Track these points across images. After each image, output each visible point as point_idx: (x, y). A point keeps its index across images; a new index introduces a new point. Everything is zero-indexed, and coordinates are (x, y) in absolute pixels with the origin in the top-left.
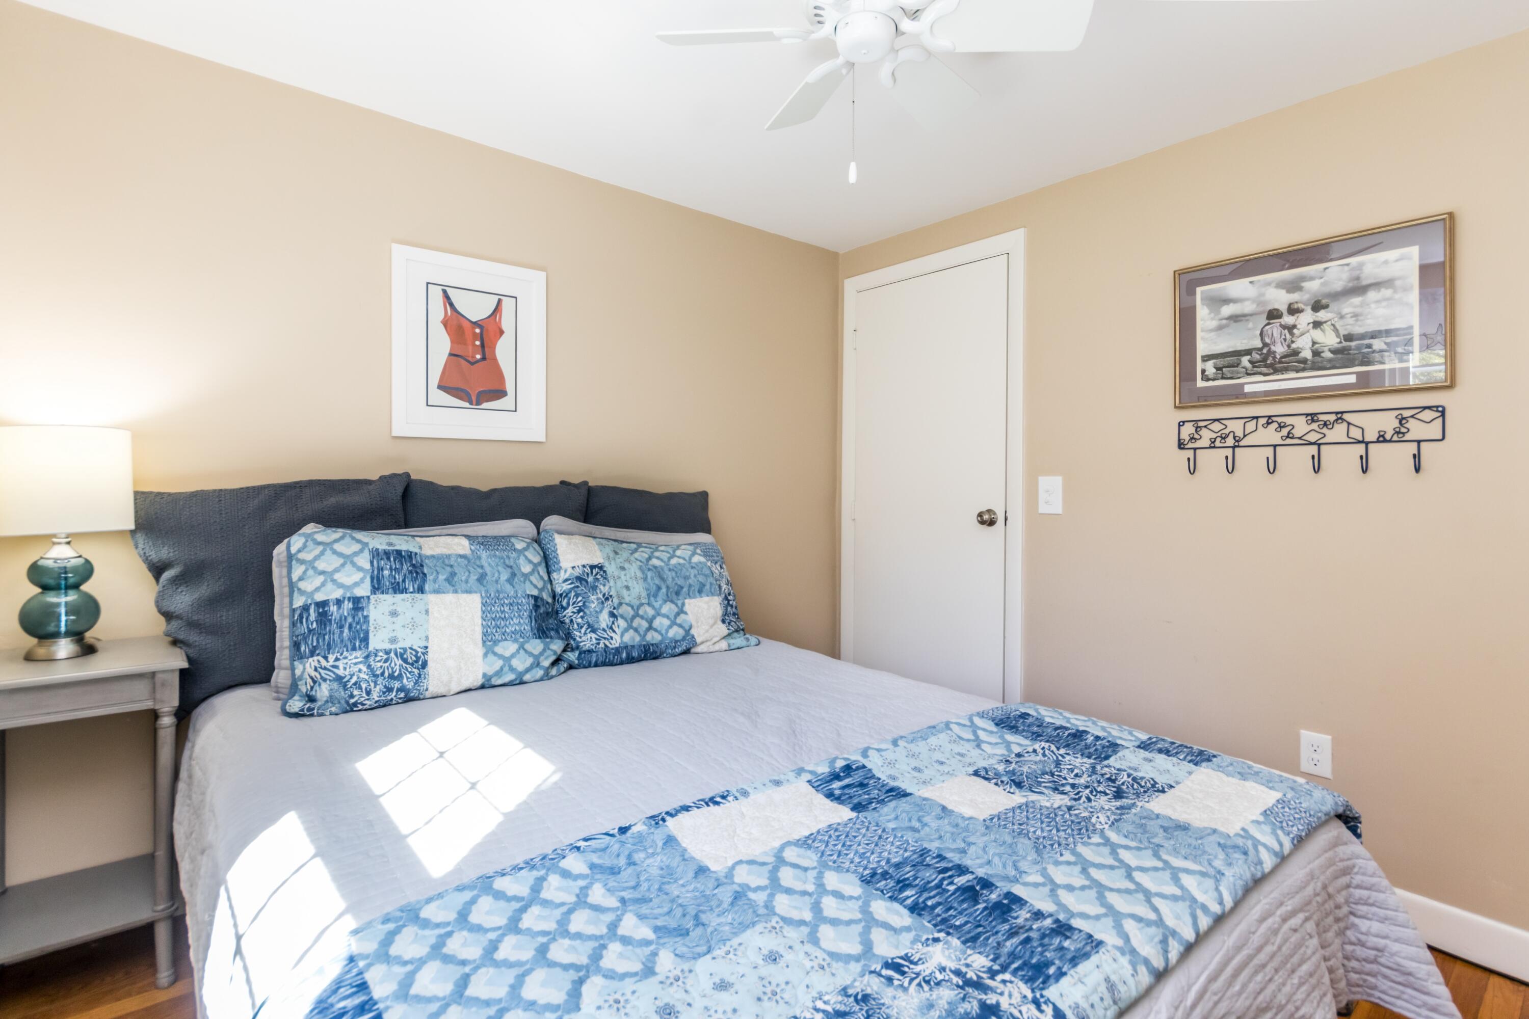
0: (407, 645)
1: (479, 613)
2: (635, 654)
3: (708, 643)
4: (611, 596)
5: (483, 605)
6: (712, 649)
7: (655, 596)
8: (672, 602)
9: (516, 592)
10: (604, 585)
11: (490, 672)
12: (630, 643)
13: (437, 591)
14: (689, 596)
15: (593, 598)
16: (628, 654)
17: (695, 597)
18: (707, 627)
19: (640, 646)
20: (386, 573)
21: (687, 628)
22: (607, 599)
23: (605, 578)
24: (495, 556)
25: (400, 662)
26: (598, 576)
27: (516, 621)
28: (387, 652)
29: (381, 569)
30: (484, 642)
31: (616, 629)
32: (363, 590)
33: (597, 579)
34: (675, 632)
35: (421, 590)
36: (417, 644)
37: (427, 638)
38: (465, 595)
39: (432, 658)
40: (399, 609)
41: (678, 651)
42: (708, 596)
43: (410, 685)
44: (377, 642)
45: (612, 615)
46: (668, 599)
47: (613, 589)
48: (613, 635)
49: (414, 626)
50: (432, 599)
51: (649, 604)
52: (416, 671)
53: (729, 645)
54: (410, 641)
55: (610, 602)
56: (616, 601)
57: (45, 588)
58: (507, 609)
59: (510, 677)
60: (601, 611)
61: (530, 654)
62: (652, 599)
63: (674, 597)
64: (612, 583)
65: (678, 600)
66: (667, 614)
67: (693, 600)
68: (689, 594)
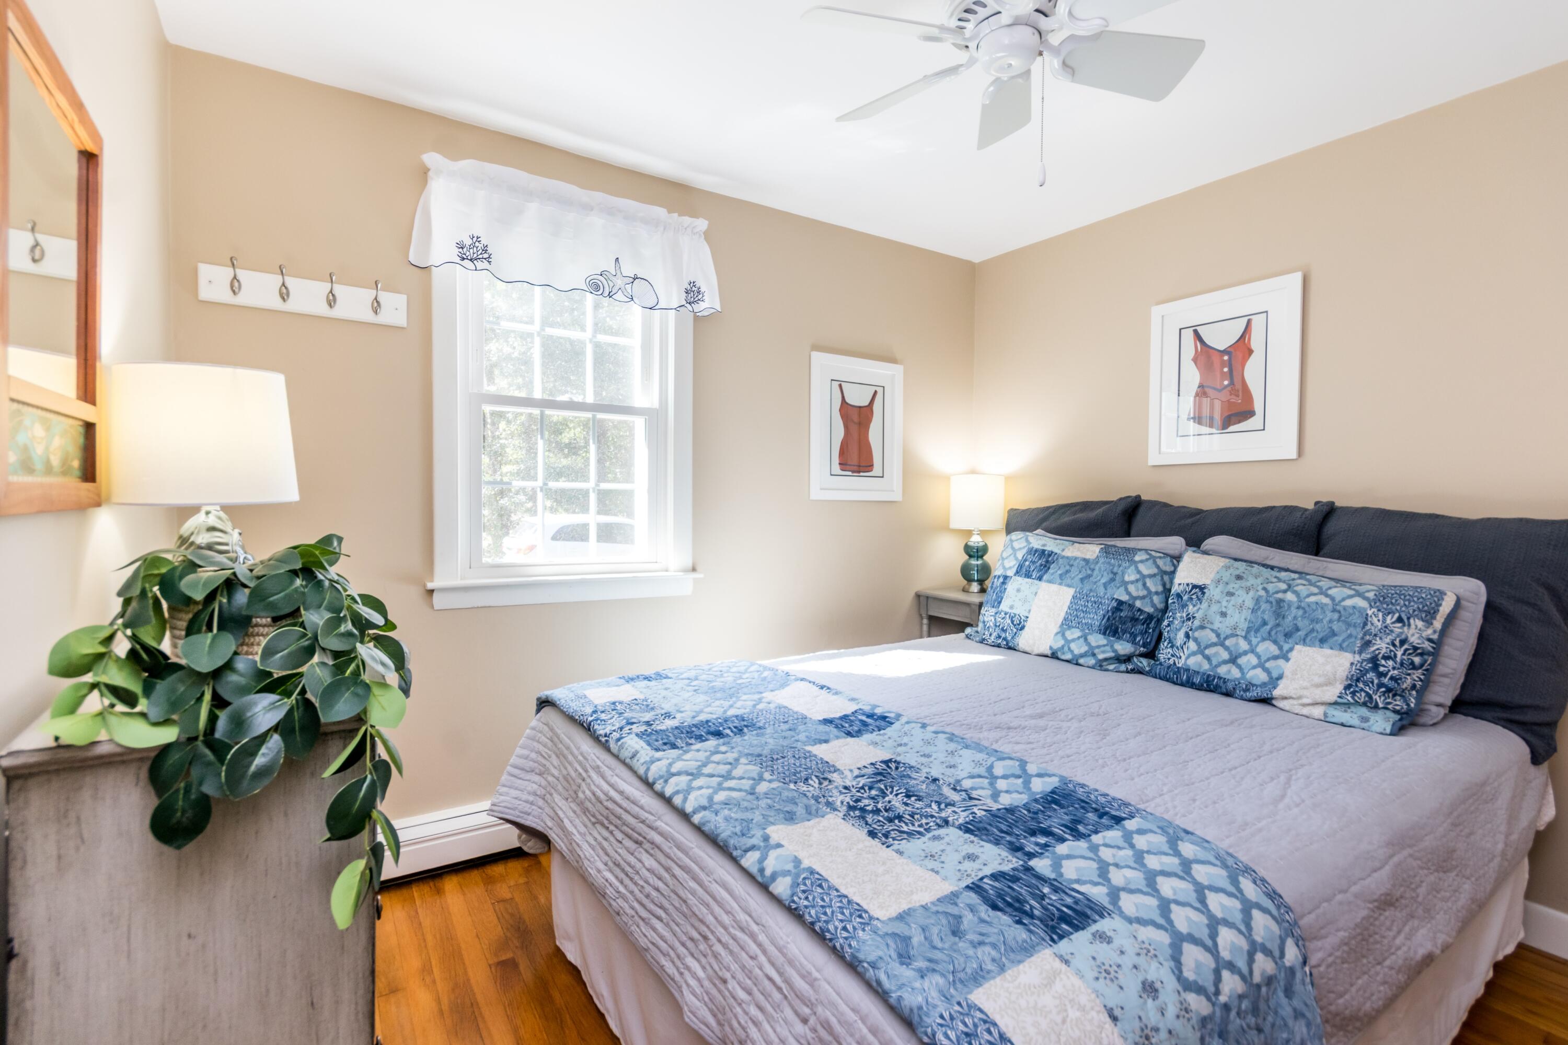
0: (1017, 613)
1: (1068, 603)
2: (1197, 680)
3: (1295, 702)
4: (1194, 617)
5: (1073, 597)
6: (1298, 709)
7: (1257, 631)
8: (1275, 642)
9: (1105, 594)
10: (1194, 606)
11: (1055, 647)
12: (1192, 667)
13: (1049, 581)
14: (1304, 641)
15: (1178, 615)
16: (1188, 678)
17: (1312, 645)
18: (1305, 684)
19: (1204, 674)
20: (1027, 563)
21: (1275, 675)
22: (1189, 619)
23: (1199, 599)
24: (1109, 563)
25: (1009, 621)
26: (1194, 597)
27: (1092, 616)
28: (1006, 614)
29: (1026, 560)
30: (1062, 624)
31: (1185, 650)
32: (1010, 573)
33: (1192, 599)
34: (1258, 676)
35: (1040, 579)
36: (1023, 614)
37: (1030, 611)
38: (1065, 588)
39: (1028, 625)
40: (1022, 588)
41: (1249, 695)
42: (1332, 648)
43: (1009, 638)
44: (1004, 606)
45: (1187, 636)
46: (1269, 637)
47: (1201, 612)
48: (1182, 654)
49: (1025, 601)
50: (1043, 585)
51: (1245, 638)
52: (1015, 630)
53: (1325, 715)
54: (1020, 610)
55: (1190, 623)
56: (1197, 623)
57: (971, 556)
58: (1090, 605)
59: (1068, 656)
60: (1180, 629)
61: (1088, 644)
62: (1252, 633)
63: (1281, 638)
64: (1204, 605)
65: (1286, 642)
66: (1260, 653)
67: (1308, 648)
68: (1304, 640)
